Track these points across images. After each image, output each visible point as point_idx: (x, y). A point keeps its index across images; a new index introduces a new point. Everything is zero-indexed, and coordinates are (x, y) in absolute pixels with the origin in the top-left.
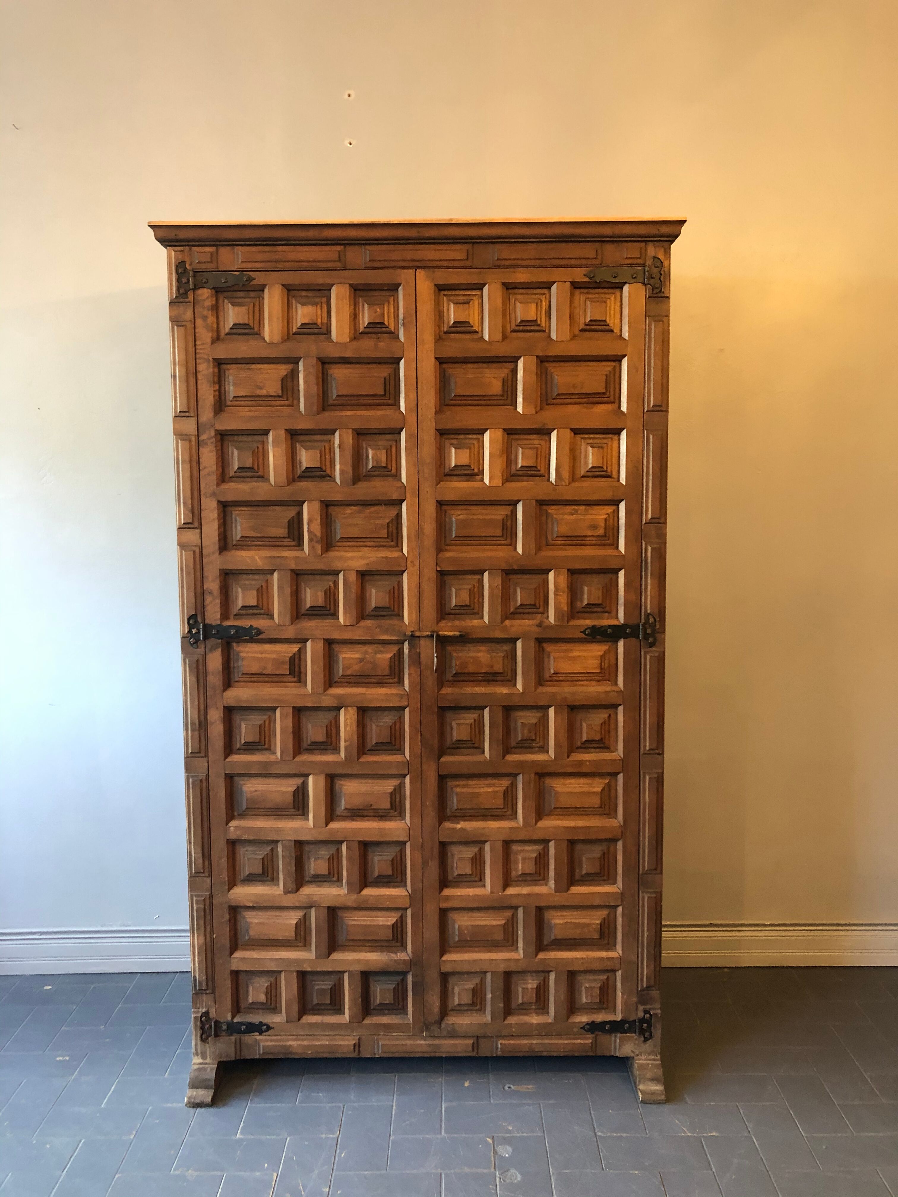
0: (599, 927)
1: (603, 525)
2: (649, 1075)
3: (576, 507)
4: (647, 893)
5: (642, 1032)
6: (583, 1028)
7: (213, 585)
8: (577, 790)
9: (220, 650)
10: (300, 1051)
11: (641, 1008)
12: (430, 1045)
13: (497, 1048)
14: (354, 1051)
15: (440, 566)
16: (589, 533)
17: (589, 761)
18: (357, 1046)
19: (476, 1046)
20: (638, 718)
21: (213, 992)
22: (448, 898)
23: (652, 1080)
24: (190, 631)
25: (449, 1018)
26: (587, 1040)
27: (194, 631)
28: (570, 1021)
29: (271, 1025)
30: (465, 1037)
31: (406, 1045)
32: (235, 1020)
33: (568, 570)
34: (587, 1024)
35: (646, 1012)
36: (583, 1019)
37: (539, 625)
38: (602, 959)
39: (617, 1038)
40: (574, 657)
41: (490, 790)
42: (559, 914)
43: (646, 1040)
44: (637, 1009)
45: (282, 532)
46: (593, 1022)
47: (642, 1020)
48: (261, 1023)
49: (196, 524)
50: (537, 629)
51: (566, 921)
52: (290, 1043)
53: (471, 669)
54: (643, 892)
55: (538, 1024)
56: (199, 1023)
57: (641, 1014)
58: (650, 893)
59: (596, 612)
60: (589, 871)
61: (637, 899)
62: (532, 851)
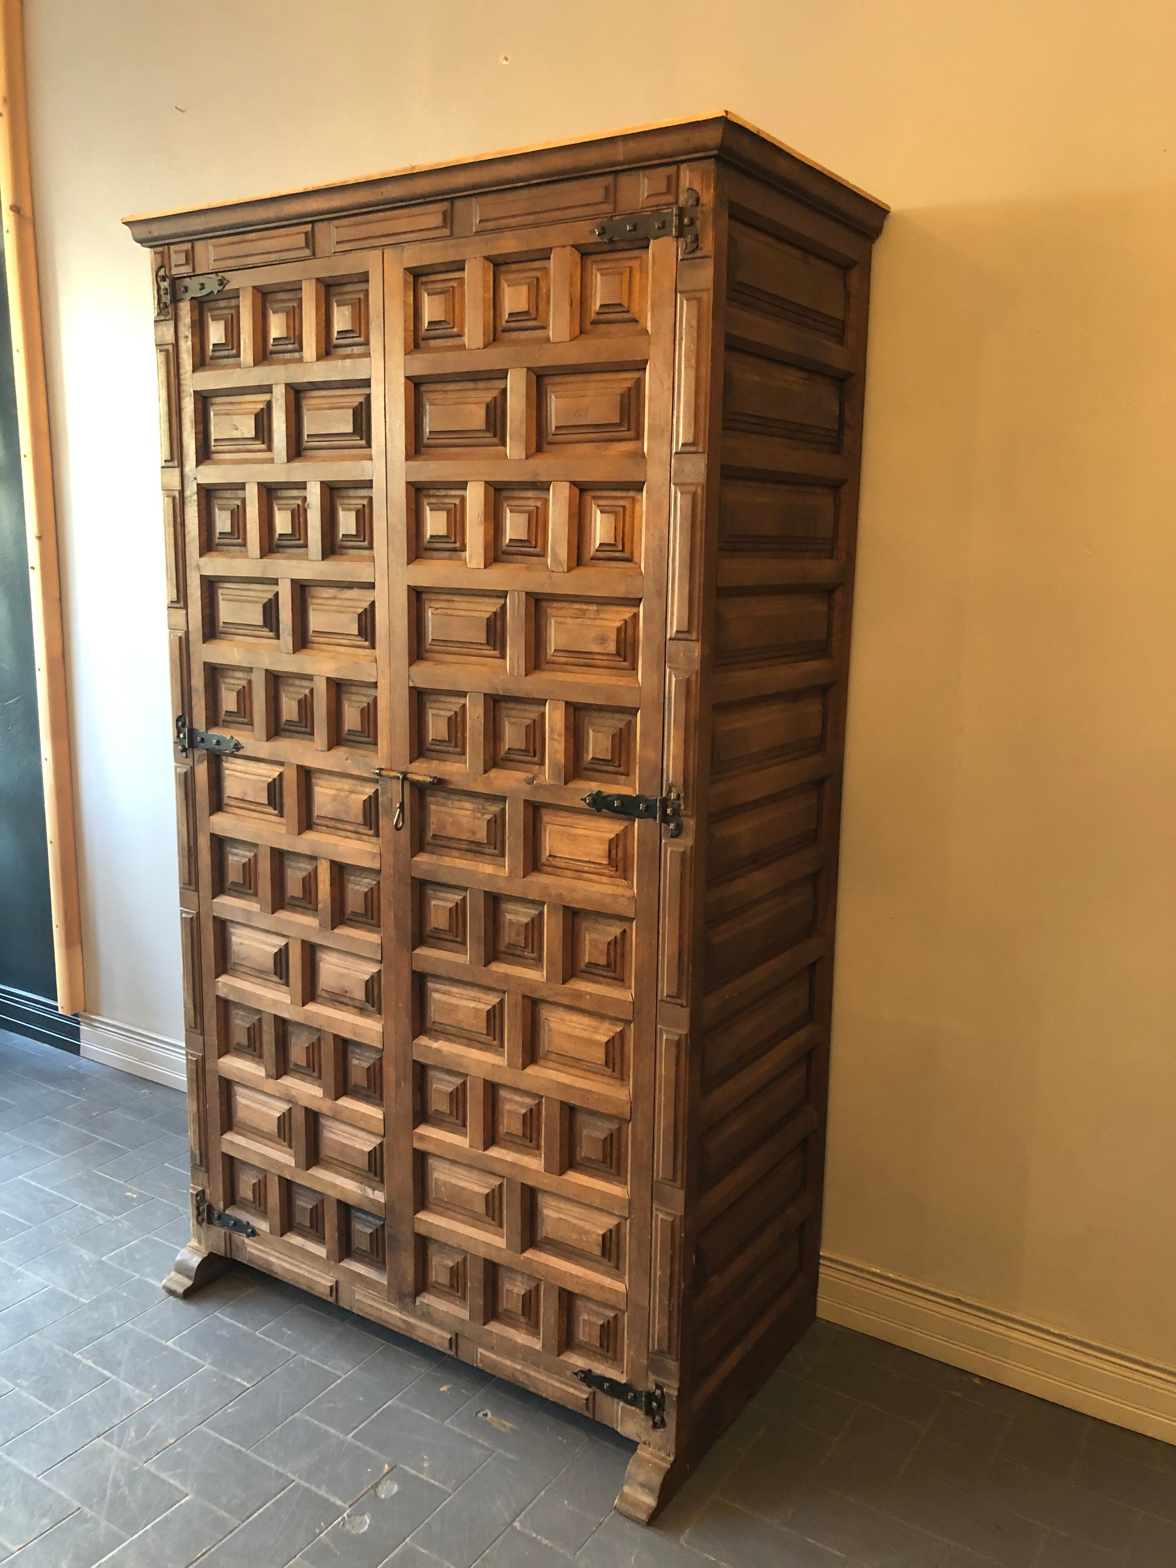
0: (601, 1239)
1: (613, 636)
2: (641, 1478)
3: (585, 607)
4: (661, 1211)
5: (649, 1412)
6: (576, 1374)
7: (198, 681)
8: (577, 1033)
9: (205, 763)
10: (279, 1271)
11: (652, 1377)
12: (405, 1321)
13: (477, 1358)
14: (331, 1295)
15: (413, 681)
16: (595, 648)
17: (590, 994)
18: (335, 1289)
19: (454, 1342)
20: (654, 942)
21: (207, 1171)
22: (422, 1137)
23: (643, 1486)
24: (178, 736)
25: (426, 1295)
26: (582, 1393)
27: (181, 735)
28: (562, 1357)
29: (258, 1232)
30: (441, 1325)
31: (380, 1310)
32: (227, 1212)
33: (567, 703)
34: (582, 1371)
35: (659, 1386)
36: (578, 1361)
37: (530, 782)
38: (602, 1287)
39: (620, 1406)
40: (574, 835)
41: (472, 1004)
42: (554, 1204)
43: (655, 1426)
44: (647, 1378)
45: (259, 619)
46: (590, 1371)
47: (650, 1396)
48: (248, 1223)
49: (181, 604)
50: (528, 787)
51: (561, 1216)
52: (272, 1259)
53: (451, 832)
54: (657, 1209)
55: (523, 1346)
56: (195, 1202)
57: (652, 1387)
58: (667, 1214)
59: (606, 772)
60: (589, 1156)
61: (649, 1215)
62: (521, 1104)
